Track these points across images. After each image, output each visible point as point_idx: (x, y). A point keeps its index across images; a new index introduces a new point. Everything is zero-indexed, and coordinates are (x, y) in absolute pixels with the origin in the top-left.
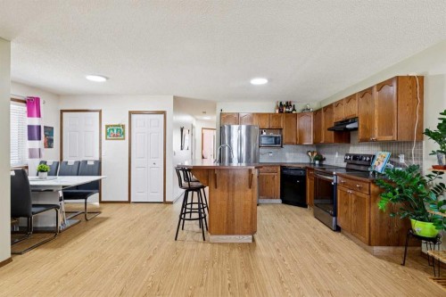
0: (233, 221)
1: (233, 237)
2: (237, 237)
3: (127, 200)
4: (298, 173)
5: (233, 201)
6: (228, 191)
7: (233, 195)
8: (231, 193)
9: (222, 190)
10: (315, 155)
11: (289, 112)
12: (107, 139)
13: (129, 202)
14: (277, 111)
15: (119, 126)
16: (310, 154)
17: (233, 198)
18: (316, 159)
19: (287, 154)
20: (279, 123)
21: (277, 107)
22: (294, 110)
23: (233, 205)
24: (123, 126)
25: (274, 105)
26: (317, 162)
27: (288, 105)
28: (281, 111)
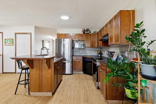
0: (42, 85)
1: (42, 93)
2: (45, 93)
3: (15, 72)
4: (89, 60)
5: (42, 75)
6: (39, 70)
7: (42, 72)
8: (40, 71)
9: (36, 70)
10: (99, 52)
11: (87, 33)
12: (5, 45)
13: (15, 73)
14: (83, 33)
15: (10, 39)
16: (97, 51)
17: (42, 74)
18: (99, 54)
19: (88, 52)
20: (83, 38)
21: (83, 31)
22: (90, 32)
23: (42, 77)
24: (13, 40)
25: (81, 30)
26: (99, 55)
27: (87, 30)
28: (84, 33)
